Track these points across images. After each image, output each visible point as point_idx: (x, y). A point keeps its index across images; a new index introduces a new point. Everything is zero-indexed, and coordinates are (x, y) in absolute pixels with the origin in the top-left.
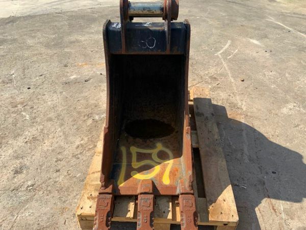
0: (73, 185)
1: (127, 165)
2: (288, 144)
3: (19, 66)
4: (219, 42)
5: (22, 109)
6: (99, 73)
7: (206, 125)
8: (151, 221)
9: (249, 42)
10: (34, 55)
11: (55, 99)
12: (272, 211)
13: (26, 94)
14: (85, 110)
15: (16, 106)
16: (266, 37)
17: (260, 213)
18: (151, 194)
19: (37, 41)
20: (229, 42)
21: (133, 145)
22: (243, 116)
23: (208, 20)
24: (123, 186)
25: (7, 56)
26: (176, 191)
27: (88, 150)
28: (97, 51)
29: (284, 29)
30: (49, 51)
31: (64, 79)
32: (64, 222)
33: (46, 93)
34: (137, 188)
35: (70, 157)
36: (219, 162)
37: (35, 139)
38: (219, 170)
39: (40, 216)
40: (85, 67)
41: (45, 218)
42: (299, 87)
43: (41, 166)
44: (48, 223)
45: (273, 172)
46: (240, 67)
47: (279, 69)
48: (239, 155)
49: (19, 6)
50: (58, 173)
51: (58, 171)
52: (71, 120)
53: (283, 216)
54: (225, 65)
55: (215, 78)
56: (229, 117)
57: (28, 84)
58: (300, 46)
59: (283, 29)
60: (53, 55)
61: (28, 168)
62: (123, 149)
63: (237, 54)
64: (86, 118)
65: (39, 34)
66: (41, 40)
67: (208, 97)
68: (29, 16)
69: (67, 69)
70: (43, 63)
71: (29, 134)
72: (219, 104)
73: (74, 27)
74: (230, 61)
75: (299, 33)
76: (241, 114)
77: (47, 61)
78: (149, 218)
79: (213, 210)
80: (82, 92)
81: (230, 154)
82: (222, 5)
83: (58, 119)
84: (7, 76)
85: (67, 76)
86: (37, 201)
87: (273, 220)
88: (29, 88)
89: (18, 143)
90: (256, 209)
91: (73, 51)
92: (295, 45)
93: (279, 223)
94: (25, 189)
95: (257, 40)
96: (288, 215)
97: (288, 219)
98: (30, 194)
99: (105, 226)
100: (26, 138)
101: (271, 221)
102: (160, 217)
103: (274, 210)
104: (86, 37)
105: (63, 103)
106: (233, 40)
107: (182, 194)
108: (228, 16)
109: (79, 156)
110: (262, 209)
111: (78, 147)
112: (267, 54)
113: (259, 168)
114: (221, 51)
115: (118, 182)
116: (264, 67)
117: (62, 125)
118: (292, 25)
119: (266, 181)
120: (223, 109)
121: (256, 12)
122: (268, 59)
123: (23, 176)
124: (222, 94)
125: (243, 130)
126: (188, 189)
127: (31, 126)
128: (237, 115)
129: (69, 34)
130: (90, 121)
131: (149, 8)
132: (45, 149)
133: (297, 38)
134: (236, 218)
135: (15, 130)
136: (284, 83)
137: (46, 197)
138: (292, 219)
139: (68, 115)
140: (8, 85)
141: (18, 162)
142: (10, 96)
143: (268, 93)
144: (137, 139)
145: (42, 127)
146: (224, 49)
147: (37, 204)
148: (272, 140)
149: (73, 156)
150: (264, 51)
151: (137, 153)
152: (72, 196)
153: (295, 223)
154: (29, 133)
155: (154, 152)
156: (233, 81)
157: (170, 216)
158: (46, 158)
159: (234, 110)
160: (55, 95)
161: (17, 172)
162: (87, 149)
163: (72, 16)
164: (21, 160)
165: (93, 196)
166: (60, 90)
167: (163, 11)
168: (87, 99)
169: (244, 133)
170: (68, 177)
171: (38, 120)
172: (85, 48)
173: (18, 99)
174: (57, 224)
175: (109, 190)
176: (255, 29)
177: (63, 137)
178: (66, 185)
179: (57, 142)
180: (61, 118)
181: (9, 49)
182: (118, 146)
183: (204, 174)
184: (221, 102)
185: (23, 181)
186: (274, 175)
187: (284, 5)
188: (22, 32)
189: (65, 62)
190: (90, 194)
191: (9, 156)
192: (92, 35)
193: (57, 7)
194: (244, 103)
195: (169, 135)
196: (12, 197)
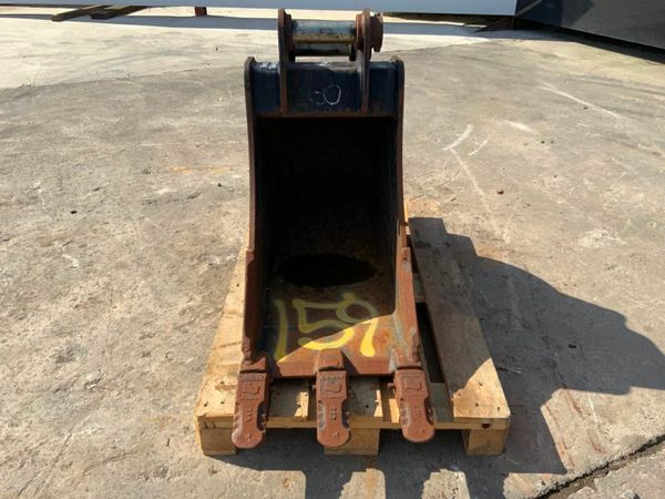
0: (178, 378)
1: (290, 329)
2: (595, 299)
3: (50, 175)
4: (449, 128)
5: (63, 249)
6: (215, 183)
7: (436, 263)
8: (345, 417)
9: (509, 128)
10: (79, 154)
11: (129, 230)
12: (574, 410)
13: (67, 223)
14: (193, 249)
15: (50, 245)
16: (541, 117)
17: (551, 414)
18: (341, 369)
19: (83, 128)
20: (470, 128)
21: (298, 297)
22: (506, 253)
23: (427, 90)
24: (286, 362)
25: (23, 156)
26: (388, 367)
27: (204, 318)
28: (207, 146)
29: (576, 103)
30: (110, 147)
31: (145, 195)
32: (166, 442)
33: (109, 220)
34: (313, 365)
35: (168, 330)
36: (466, 323)
37: (93, 300)
38: (467, 336)
39: (116, 434)
40: (187, 173)
41: (127, 436)
42: (613, 203)
43: (111, 347)
44: (134, 446)
45: (570, 346)
46: (495, 170)
47: (570, 171)
48: (503, 319)
49: (38, 67)
50: (147, 359)
51: (146, 355)
52: (165, 266)
53: (595, 417)
54: (465, 167)
55: (447, 189)
56: (479, 254)
57: (71, 204)
58: (607, 132)
59: (573, 103)
60: (119, 154)
61: (84, 352)
62: (280, 304)
63: (486, 148)
64: (195, 262)
65: (86, 117)
66: (92, 127)
67: (435, 216)
68: (62, 84)
69: (149, 178)
70: (98, 167)
71: (82, 292)
72: (458, 233)
73: (156, 103)
74: (473, 159)
75: (604, 110)
76: (501, 250)
77: (107, 164)
78: (339, 412)
79: (461, 400)
80: (184, 217)
81: (485, 317)
82: (451, 64)
83: (139, 265)
84: (26, 192)
85: (150, 190)
86: (108, 408)
87: (576, 426)
88: (73, 212)
89: (61, 309)
90: (543, 409)
91: (159, 146)
92: (598, 131)
93: (588, 431)
94: (81, 387)
95: (525, 123)
96: (603, 416)
97: (604, 424)
98: (92, 396)
99: (256, 429)
100: (75, 300)
101: (572, 428)
102: (360, 415)
103: (578, 409)
104: (185, 121)
105: (147, 237)
106: (476, 123)
107: (400, 368)
108: (464, 82)
109: (188, 328)
110: (553, 408)
111: (184, 312)
112: (546, 148)
113: (543, 339)
114: (455, 144)
115: (275, 356)
116: (540, 169)
117: (147, 275)
118: (589, 97)
119: (557, 361)
120: (468, 240)
121: (519, 76)
122: (548, 155)
123: (75, 365)
124: (461, 216)
125: (506, 277)
126: (411, 360)
127: (85, 278)
128: (494, 251)
129: (149, 116)
130: (204, 268)
131: (330, 29)
132: (118, 317)
133: (600, 118)
134: (505, 412)
135: (52, 287)
136: (581, 196)
137: (125, 401)
138: (612, 422)
139: (158, 258)
140: (30, 207)
141: (63, 341)
142: (35, 227)
143: (551, 214)
144: (305, 288)
145: (106, 279)
146: (461, 139)
147: (108, 414)
148: (564, 292)
149: (175, 329)
150: (538, 143)
151: (306, 309)
152: (178, 396)
153: (618, 431)
154: (82, 290)
155: (341, 307)
156: (481, 193)
157: (379, 412)
158: (121, 333)
159: (488, 242)
160: (129, 224)
161: (61, 360)
162: (202, 316)
163: (151, 84)
164: (68, 338)
165: (226, 384)
166: (138, 214)
167: (355, 35)
168: (194, 228)
169: (510, 282)
170: (167, 365)
171: (99, 267)
172: (184, 141)
173: (54, 232)
174: (152, 446)
175: (260, 365)
176: (519, 104)
177: (151, 296)
178: (166, 379)
179: (141, 305)
180: (145, 262)
181: (27, 144)
182: (268, 300)
183: (439, 342)
184: (461, 230)
185: (75, 373)
186: (571, 351)
187: (572, 63)
188: (51, 113)
189: (144, 165)
190: (219, 382)
191: (44, 331)
192: (195, 119)
193: (120, 68)
194: (506, 231)
195: (366, 279)
196: (55, 402)
